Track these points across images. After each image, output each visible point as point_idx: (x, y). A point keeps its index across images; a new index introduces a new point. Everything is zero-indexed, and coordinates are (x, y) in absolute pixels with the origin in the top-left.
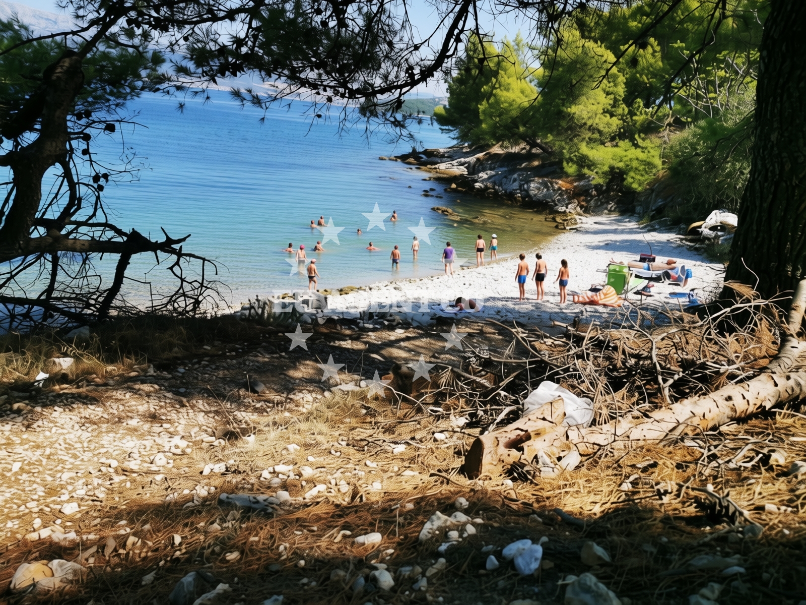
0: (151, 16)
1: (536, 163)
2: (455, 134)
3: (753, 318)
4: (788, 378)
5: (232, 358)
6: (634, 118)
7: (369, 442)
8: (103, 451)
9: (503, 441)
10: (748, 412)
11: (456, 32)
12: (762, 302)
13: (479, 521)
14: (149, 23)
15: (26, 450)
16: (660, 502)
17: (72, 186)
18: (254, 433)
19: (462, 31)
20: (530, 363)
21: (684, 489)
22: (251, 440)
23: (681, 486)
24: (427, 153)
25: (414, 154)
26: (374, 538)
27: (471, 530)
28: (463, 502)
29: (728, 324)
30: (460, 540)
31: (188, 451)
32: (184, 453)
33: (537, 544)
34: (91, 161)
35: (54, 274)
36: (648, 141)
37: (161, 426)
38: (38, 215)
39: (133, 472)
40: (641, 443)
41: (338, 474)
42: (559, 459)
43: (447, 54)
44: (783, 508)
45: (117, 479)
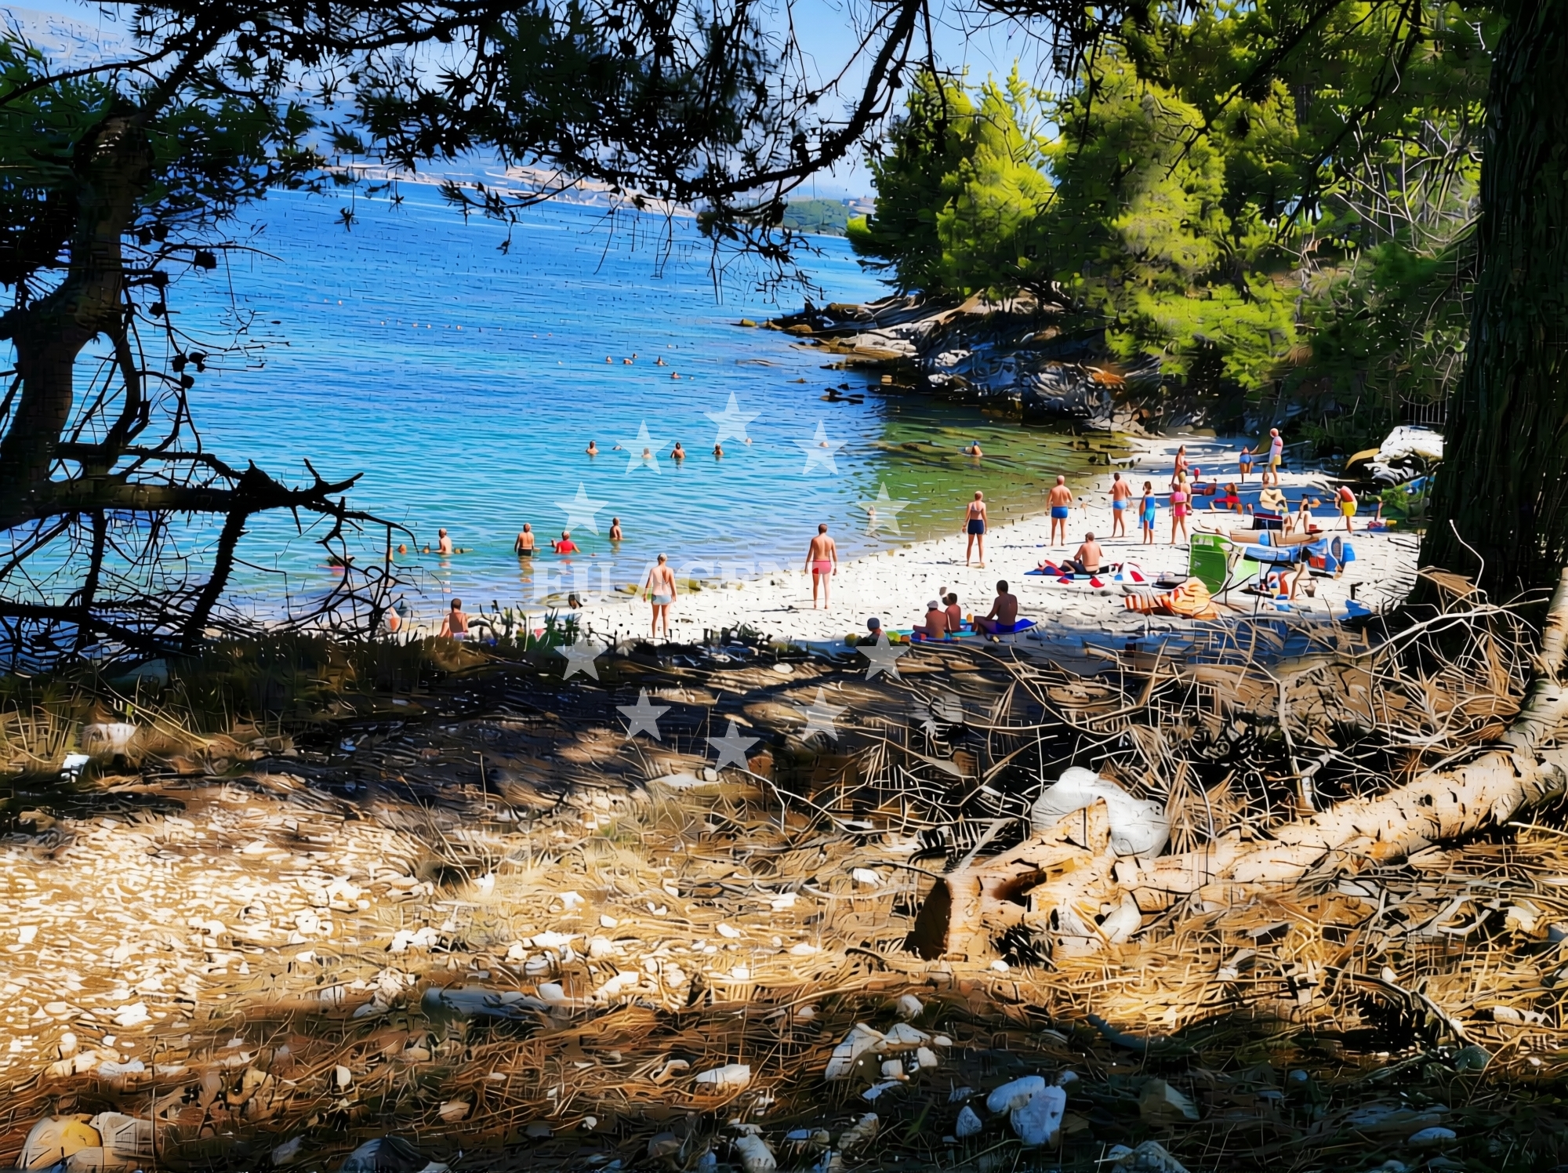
0: (283, 32)
1: (1051, 333)
2: (891, 274)
3: (1472, 642)
4: (1540, 761)
5: (448, 722)
6: (1242, 240)
7: (725, 889)
8: (194, 903)
9: (990, 885)
10: (1466, 828)
11: (891, 65)
12: (1491, 609)
13: (943, 1040)
14: (282, 46)
15: (47, 903)
16: (1294, 1002)
17: (133, 378)
18: (494, 872)
19: (901, 64)
20: (1044, 732)
21: (1339, 979)
22: (486, 885)
23: (1333, 973)
24: (831, 312)
25: (809, 314)
26: (736, 1075)
27: (927, 1058)
28: (913, 1004)
29: (1426, 654)
30: (907, 1077)
31: (364, 905)
32: (353, 911)
33: (1055, 1085)
34: (169, 328)
35: (97, 557)
36: (1269, 287)
37: (309, 856)
38: (65, 437)
39: (252, 945)
40: (1257, 888)
41: (663, 951)
42: (1100, 919)
43: (872, 111)
44: (1530, 1015)
45: (222, 959)
